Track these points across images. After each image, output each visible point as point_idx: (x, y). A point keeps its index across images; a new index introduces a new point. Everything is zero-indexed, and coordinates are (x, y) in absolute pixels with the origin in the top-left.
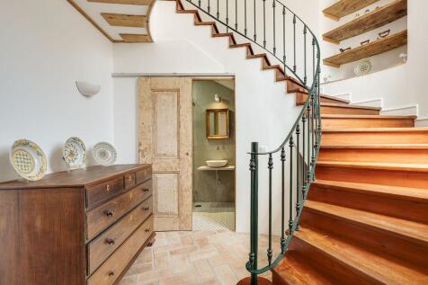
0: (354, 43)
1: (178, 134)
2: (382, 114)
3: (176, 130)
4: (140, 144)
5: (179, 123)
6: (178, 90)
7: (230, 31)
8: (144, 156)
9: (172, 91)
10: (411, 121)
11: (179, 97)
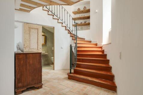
0: (79, 22)
1: (38, 42)
2: (85, 40)
3: (37, 41)
4: (24, 45)
5: (38, 39)
6: (38, 29)
7: (53, 14)
8: (25, 49)
9: (36, 29)
10: (90, 42)
11: (38, 31)
